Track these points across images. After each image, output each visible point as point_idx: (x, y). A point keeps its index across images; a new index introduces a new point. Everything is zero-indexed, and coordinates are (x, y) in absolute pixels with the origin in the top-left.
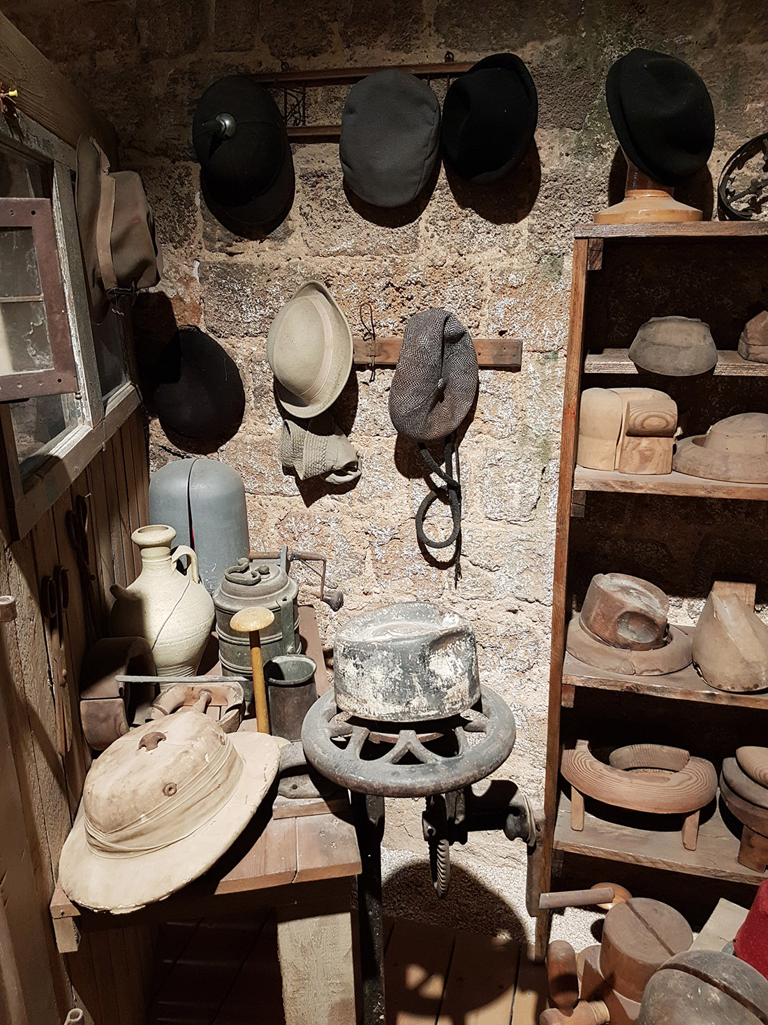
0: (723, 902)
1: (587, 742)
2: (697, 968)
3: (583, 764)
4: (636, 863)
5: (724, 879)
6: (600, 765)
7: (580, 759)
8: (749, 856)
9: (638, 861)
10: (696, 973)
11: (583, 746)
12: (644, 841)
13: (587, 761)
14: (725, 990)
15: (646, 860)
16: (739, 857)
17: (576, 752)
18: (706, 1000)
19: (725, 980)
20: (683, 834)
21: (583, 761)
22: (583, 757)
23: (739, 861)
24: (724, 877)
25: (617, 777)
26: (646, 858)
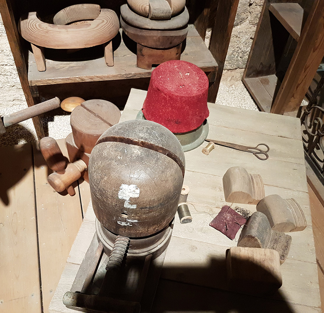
0: (133, 90)
1: (35, 13)
2: (122, 136)
3: (34, 27)
4: (82, 81)
5: (131, 78)
6: (45, 25)
7: (32, 24)
8: (142, 61)
9: (83, 80)
10: (122, 140)
11: (33, 16)
12: (84, 68)
13: (36, 24)
14: (143, 145)
15: (87, 78)
16: (137, 64)
17: (28, 20)
18: (131, 156)
19: (142, 138)
20: (105, 58)
21: (34, 25)
22: (33, 22)
23: (138, 66)
24: (131, 77)
25: (58, 30)
26: (87, 77)
